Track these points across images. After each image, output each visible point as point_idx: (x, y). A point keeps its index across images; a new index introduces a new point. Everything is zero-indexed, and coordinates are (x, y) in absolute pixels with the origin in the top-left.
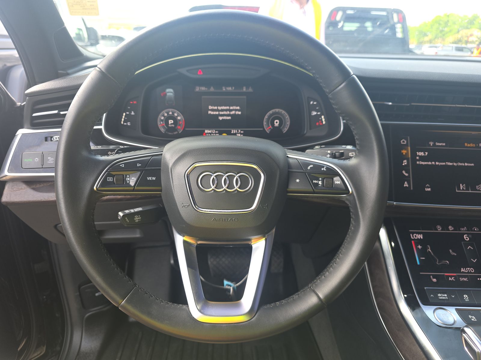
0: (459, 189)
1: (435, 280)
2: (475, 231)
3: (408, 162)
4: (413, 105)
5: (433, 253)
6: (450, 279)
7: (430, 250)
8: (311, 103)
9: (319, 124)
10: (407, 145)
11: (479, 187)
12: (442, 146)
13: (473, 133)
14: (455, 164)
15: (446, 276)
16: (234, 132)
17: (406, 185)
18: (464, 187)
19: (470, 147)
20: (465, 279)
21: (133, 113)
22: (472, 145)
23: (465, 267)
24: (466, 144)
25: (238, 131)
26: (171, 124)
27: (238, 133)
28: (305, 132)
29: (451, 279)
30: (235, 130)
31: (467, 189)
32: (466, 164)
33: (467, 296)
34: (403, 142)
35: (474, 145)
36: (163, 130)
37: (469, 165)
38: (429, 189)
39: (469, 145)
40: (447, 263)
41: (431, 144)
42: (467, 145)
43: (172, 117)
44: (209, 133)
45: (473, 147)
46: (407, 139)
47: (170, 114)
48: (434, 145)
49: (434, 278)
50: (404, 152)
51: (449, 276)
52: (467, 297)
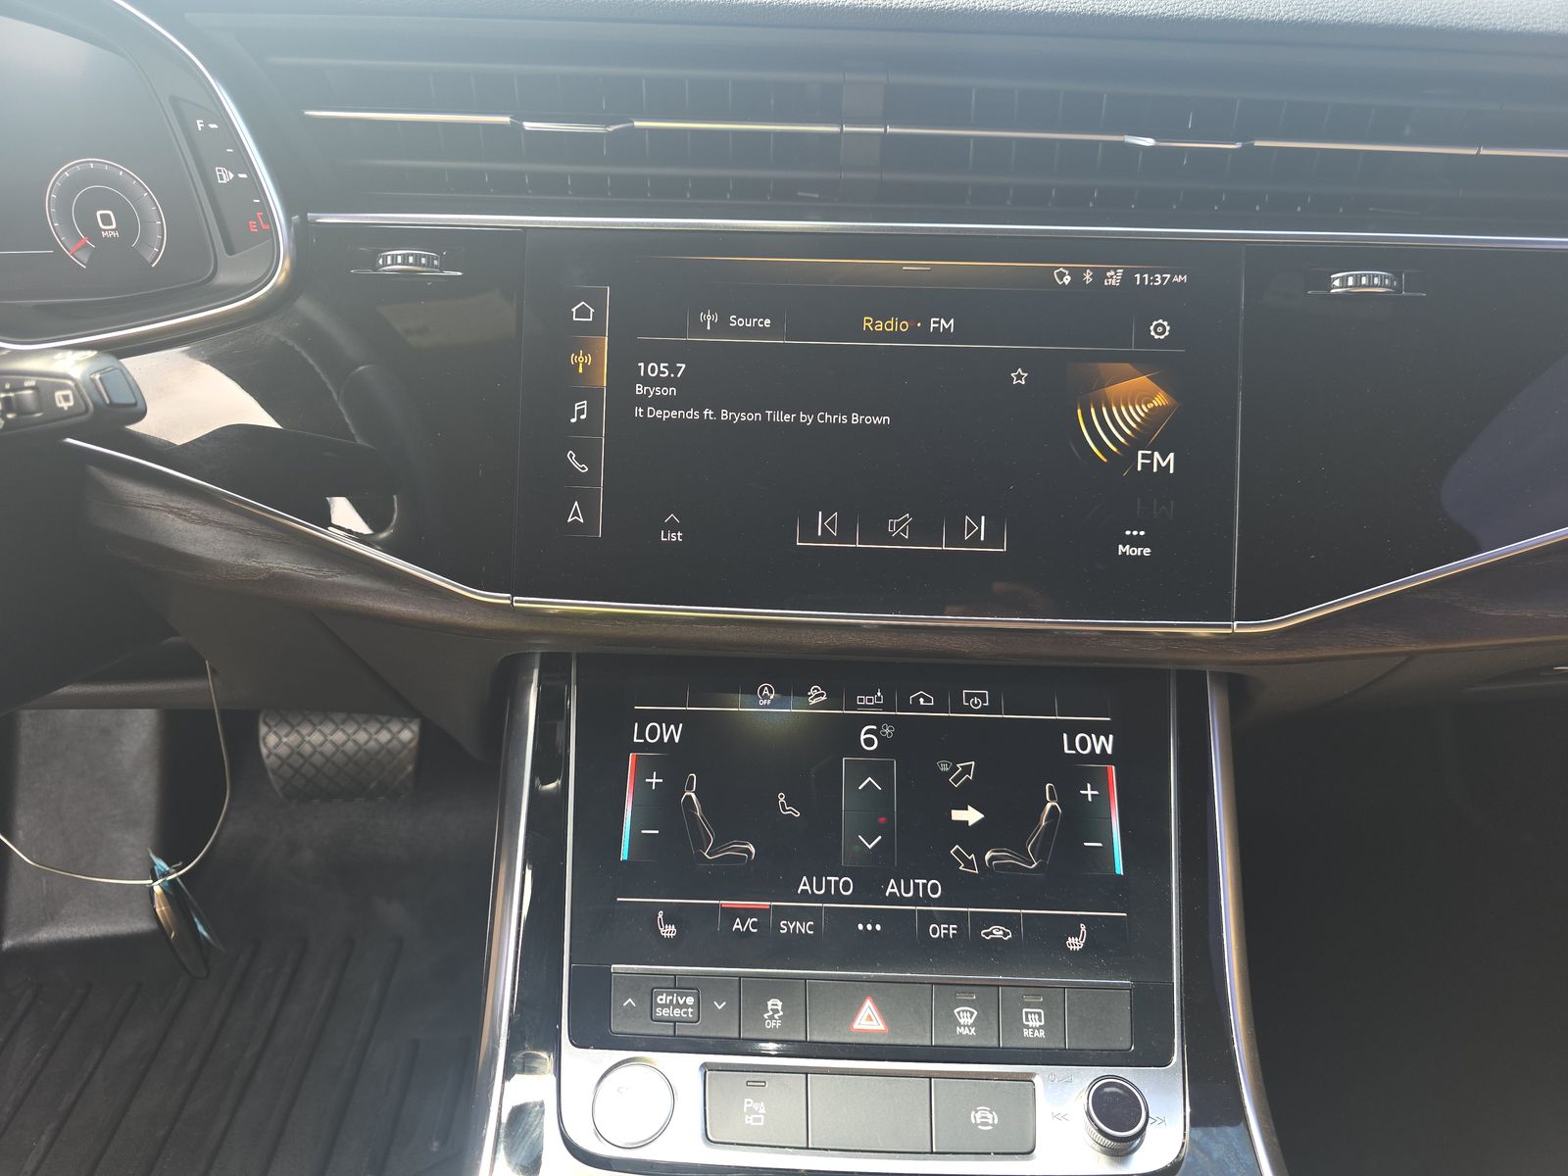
0: (809, 533)
1: (669, 931)
2: (917, 707)
3: (594, 410)
4: (643, 130)
5: (703, 810)
6: (737, 925)
7: (693, 796)
10: (596, 328)
11: (899, 525)
12: (756, 331)
13: (910, 265)
14: (806, 419)
15: (726, 910)
17: (576, 515)
18: (831, 524)
19: (883, 336)
20: (804, 928)
22: (892, 325)
23: (818, 872)
24: (867, 323)
29: (740, 927)
31: (846, 535)
32: (856, 419)
33: (780, 1003)
34: (581, 312)
35: (904, 326)
37: (869, 420)
38: (676, 537)
39: (880, 326)
40: (748, 851)
41: (709, 318)
42: (873, 325)
45: (896, 336)
46: (596, 301)
48: (722, 327)
49: (667, 921)
50: (580, 360)
51: (732, 914)
52: (779, 1008)
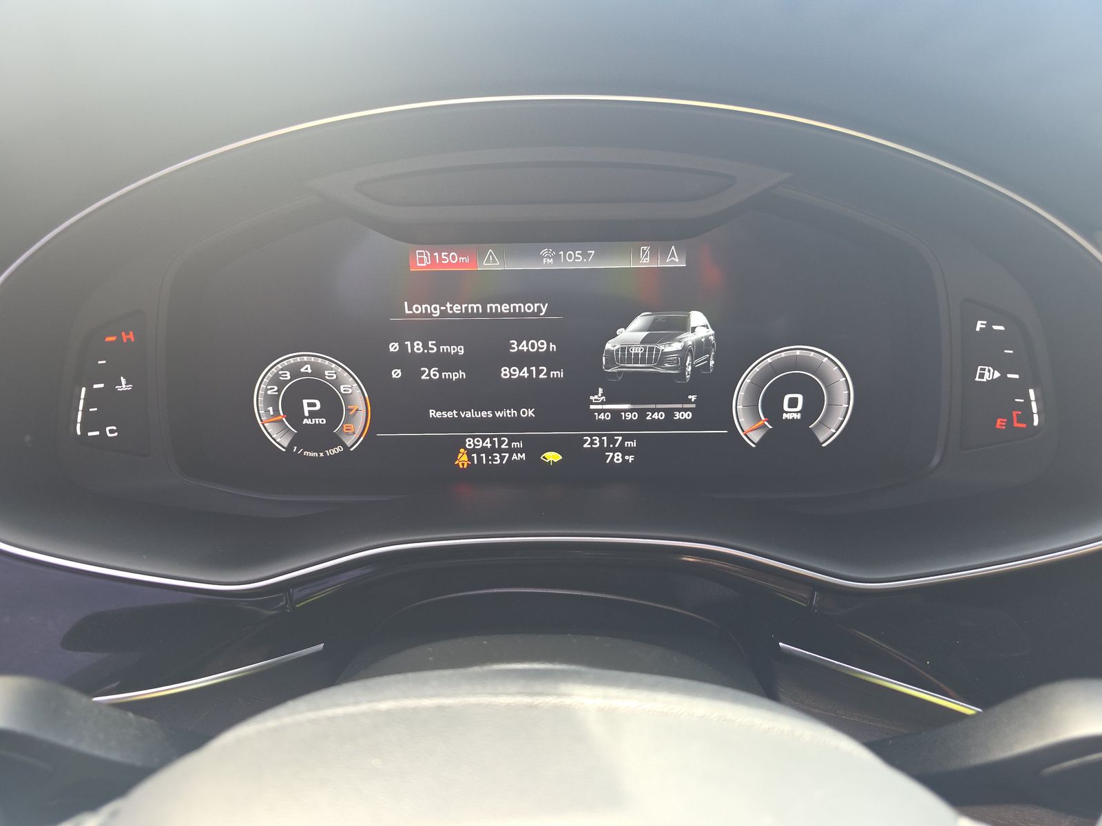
8: (980, 325)
9: (1010, 423)
16: (592, 443)
21: (124, 386)
25: (611, 440)
26: (313, 415)
27: (614, 450)
28: (936, 461)
30: (600, 436)
36: (280, 438)
43: (316, 387)
44: (484, 449)
47: (306, 374)
